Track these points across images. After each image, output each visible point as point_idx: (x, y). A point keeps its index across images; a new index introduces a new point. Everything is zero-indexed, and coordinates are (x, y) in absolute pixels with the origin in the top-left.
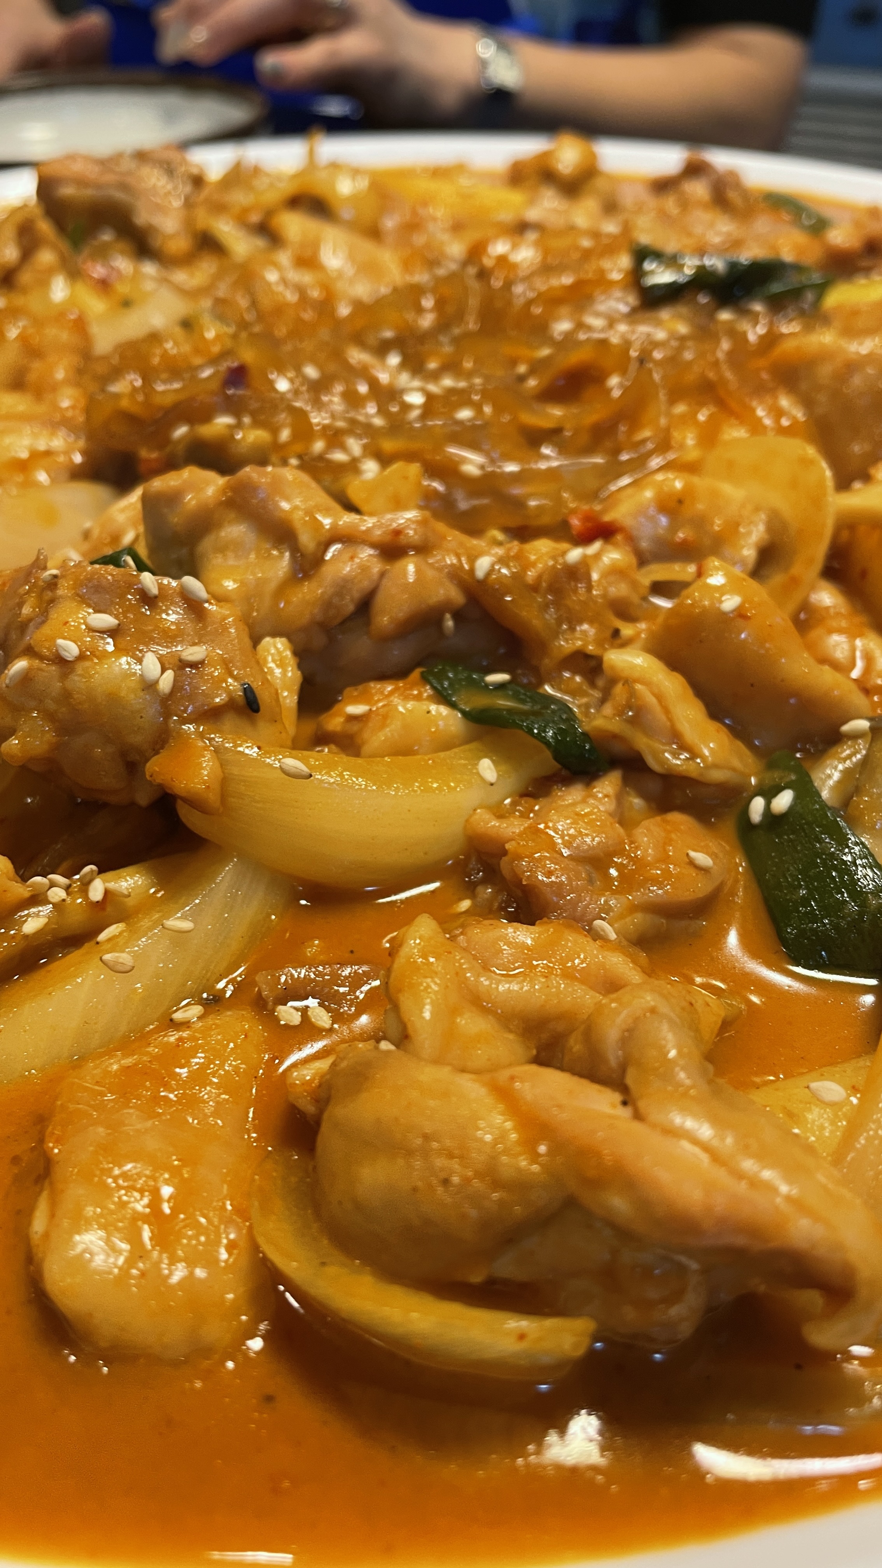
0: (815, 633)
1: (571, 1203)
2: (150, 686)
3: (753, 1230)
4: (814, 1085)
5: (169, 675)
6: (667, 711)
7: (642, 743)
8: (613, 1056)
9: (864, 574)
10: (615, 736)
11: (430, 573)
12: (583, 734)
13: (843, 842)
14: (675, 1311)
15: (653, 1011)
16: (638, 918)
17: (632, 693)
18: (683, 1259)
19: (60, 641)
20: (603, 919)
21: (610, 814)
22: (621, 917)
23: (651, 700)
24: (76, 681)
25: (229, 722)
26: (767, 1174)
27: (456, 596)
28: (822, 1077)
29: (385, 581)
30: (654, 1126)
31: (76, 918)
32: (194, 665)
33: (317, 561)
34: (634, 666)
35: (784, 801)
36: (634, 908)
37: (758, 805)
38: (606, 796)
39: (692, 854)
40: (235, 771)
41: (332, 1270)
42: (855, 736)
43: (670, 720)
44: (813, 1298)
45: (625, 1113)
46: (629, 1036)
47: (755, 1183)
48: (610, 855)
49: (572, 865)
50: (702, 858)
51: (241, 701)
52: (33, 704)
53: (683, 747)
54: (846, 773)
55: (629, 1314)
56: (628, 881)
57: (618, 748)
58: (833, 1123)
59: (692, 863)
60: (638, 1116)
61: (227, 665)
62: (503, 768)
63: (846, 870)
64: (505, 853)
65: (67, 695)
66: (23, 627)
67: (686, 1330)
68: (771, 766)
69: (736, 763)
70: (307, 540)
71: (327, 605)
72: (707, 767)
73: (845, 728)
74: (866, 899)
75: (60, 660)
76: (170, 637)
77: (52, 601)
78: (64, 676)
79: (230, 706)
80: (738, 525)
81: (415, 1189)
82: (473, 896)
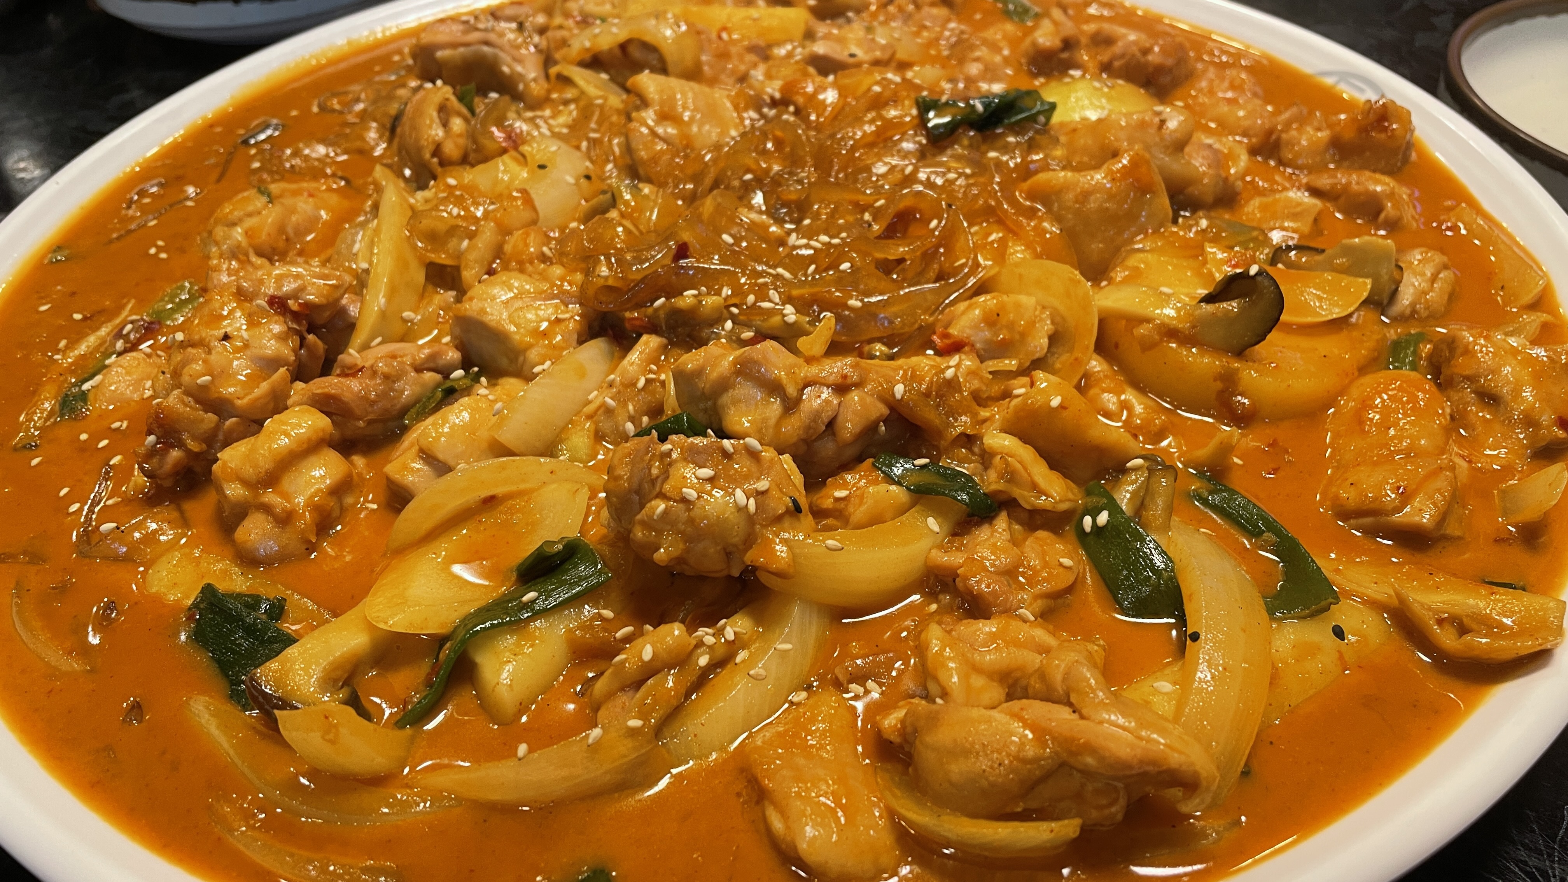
0: (1093, 392)
1: (1063, 765)
2: (742, 510)
3: (1154, 763)
4: (1155, 685)
5: (752, 501)
6: (1026, 469)
7: (1017, 493)
8: (1060, 689)
9: (1117, 346)
10: (1000, 491)
11: (869, 399)
12: (984, 494)
13: (1143, 541)
14: (1113, 810)
15: (1077, 661)
16: (1040, 602)
17: (1007, 464)
18: (1116, 783)
19: (684, 490)
20: (1022, 608)
21: (1009, 541)
22: (1031, 604)
23: (1018, 466)
24: (696, 512)
25: (787, 522)
26: (1155, 736)
27: (885, 411)
28: (1157, 680)
29: (841, 409)
30: (1093, 721)
31: (720, 652)
32: (763, 493)
33: (799, 400)
34: (1004, 446)
35: (1103, 518)
36: (1036, 597)
37: (1088, 521)
38: (1004, 530)
39: (1061, 560)
40: (798, 551)
41: (945, 818)
42: (1135, 469)
43: (1029, 475)
44: (1176, 793)
45: (1075, 716)
46: (1067, 676)
47: (1149, 740)
48: (1017, 567)
49: (998, 578)
50: (1066, 562)
51: (793, 508)
52: (669, 527)
53: (1042, 492)
54: (1134, 494)
55: (1095, 814)
56: (1031, 582)
57: (1003, 497)
58: (1169, 703)
59: (1061, 565)
60: (1082, 717)
61: (778, 487)
62: (939, 520)
63: (1148, 558)
64: (958, 575)
65: (691, 521)
66: (653, 482)
67: (1120, 817)
68: (1089, 493)
69: (1071, 496)
70: (791, 391)
71: (808, 428)
72: (1056, 502)
73: (1129, 465)
74: (1161, 573)
75: (684, 500)
76: (747, 478)
77: (670, 464)
78: (689, 510)
79: (788, 512)
80: (1034, 322)
81: (984, 771)
82: (937, 601)
